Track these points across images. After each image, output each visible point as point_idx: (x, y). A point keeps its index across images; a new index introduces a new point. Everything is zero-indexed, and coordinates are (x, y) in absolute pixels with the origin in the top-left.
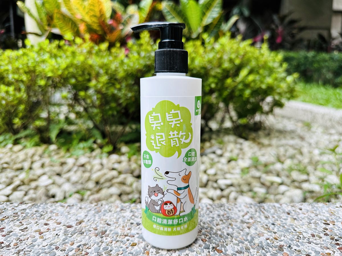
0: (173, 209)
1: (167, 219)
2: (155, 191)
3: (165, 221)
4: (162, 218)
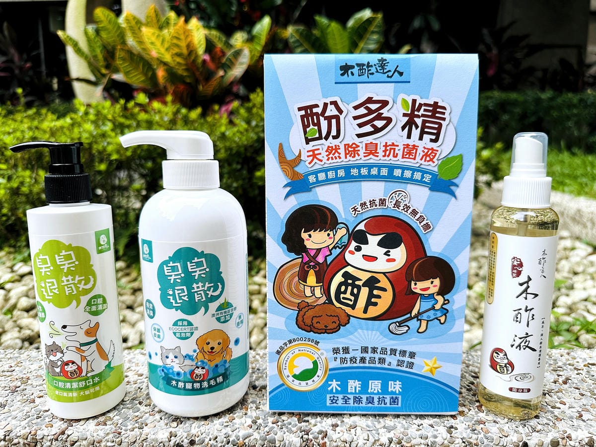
0: (77, 370)
1: (71, 382)
2: (52, 351)
3: (68, 385)
4: (64, 382)
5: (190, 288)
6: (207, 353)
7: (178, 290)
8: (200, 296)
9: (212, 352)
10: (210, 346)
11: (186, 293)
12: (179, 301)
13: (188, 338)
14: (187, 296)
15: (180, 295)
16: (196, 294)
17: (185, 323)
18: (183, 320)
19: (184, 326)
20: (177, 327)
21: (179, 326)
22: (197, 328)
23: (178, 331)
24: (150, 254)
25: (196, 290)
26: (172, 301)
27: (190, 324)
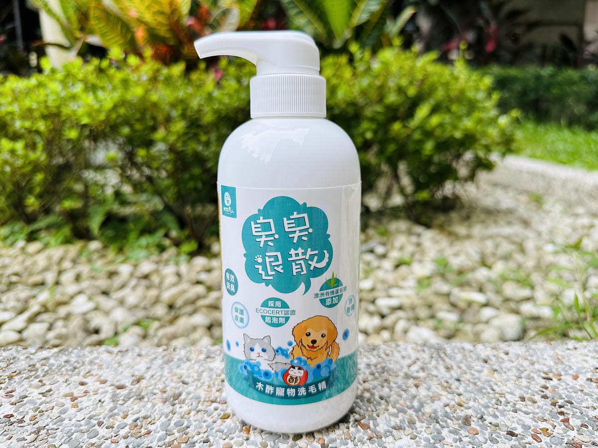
5: (286, 255)
6: (307, 347)
7: (270, 257)
8: (299, 266)
9: (313, 347)
10: (311, 338)
11: (280, 262)
12: (270, 273)
13: (281, 325)
14: (281, 267)
15: (273, 264)
16: (294, 264)
17: (278, 304)
18: (276, 299)
19: (277, 307)
20: (268, 309)
21: (271, 307)
22: (293, 312)
23: (267, 314)
24: (233, 206)
25: (294, 258)
26: (260, 272)
27: (284, 305)
